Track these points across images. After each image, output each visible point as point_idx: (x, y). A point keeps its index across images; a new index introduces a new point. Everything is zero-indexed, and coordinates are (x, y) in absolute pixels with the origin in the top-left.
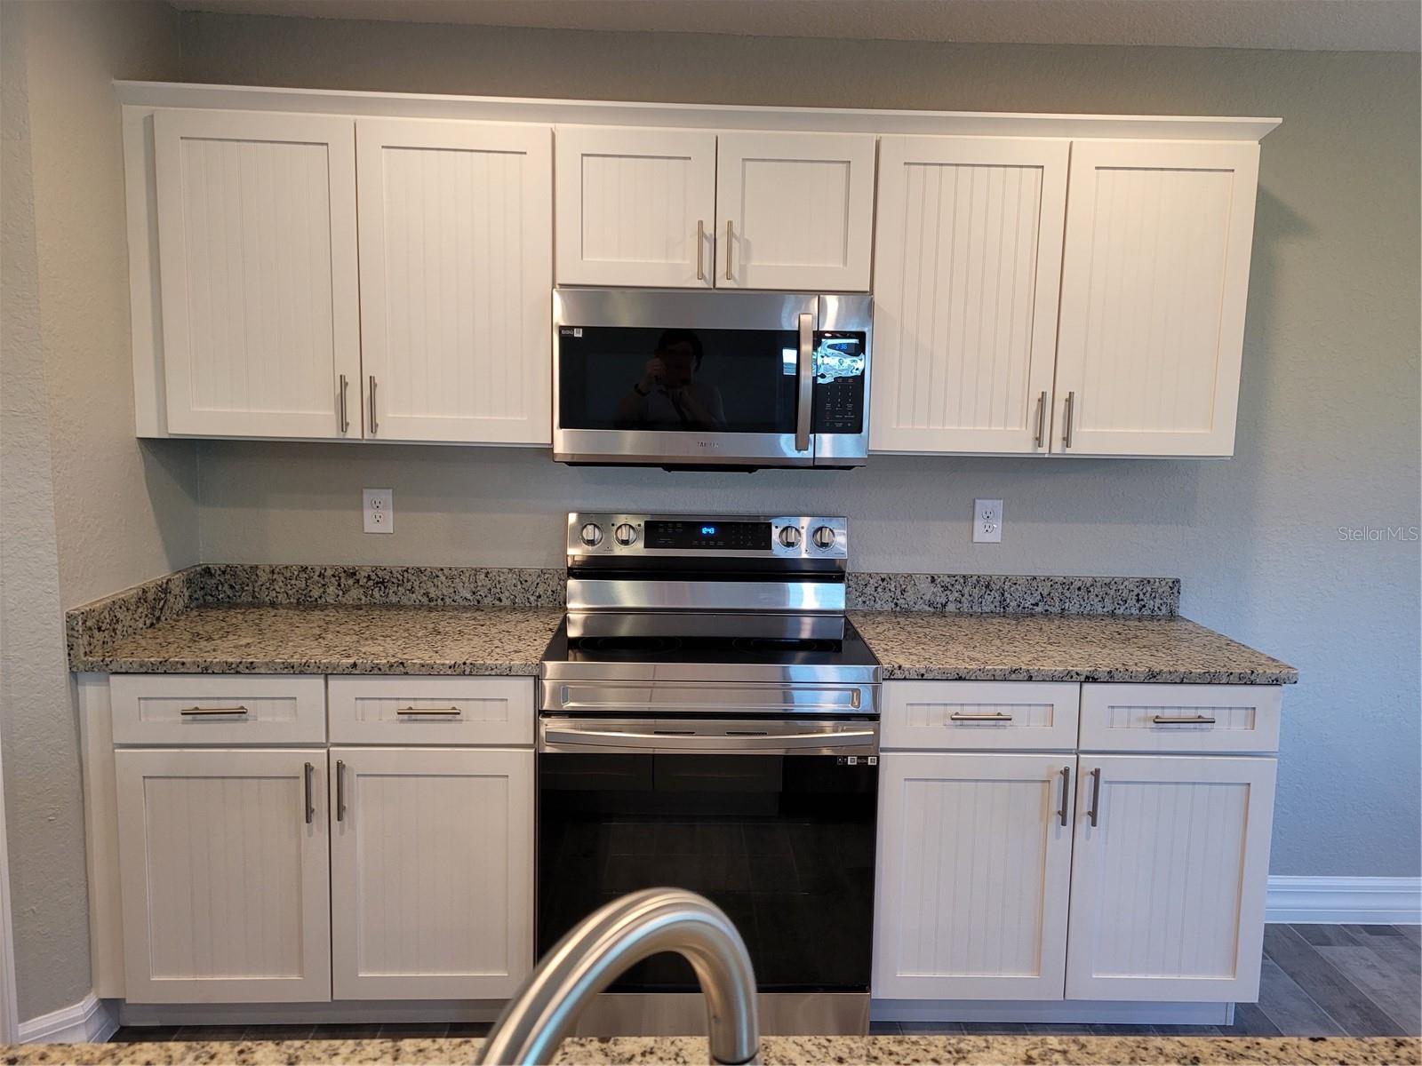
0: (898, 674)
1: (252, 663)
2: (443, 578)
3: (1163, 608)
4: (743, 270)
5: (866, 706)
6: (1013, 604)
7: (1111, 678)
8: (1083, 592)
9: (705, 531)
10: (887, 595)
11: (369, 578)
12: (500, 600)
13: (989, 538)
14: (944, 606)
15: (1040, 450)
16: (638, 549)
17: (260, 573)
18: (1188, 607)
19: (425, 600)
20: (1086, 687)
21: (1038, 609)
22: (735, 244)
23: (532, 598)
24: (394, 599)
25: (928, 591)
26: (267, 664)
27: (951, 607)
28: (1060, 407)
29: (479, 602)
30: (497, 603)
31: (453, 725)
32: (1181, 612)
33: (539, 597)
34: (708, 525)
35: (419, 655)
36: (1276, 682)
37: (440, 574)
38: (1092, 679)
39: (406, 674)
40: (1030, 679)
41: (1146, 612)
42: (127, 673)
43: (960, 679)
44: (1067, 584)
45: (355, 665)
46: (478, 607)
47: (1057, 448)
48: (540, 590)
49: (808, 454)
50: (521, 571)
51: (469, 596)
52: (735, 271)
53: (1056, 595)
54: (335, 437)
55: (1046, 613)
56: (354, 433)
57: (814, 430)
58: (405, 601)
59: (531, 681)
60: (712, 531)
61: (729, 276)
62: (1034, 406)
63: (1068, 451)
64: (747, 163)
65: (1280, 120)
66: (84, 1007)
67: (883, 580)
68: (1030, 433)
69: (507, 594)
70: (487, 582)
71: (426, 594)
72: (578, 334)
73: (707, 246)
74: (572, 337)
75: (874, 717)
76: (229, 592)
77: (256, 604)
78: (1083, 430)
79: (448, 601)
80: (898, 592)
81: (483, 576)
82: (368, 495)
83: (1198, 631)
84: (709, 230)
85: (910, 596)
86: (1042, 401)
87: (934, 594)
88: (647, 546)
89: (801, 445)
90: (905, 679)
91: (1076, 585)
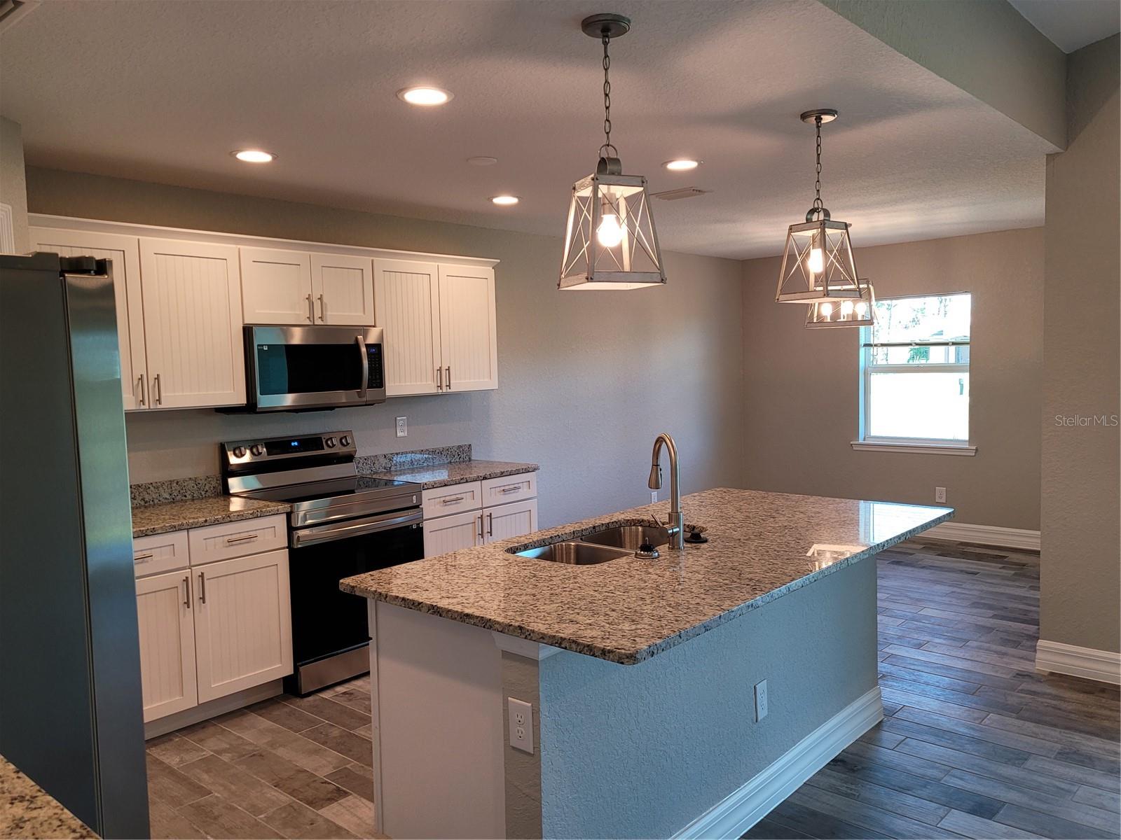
0: (426, 487)
1: (154, 528)
2: (152, 488)
3: (467, 457)
7: (490, 478)
9: (293, 444)
10: (368, 467)
12: (185, 496)
13: (403, 434)
14: (390, 468)
16: (264, 457)
19: (143, 503)
20: (483, 481)
21: (425, 464)
22: (323, 305)
23: (203, 493)
25: (384, 462)
26: (162, 528)
27: (393, 469)
28: (445, 372)
29: (173, 499)
30: (184, 498)
32: (473, 458)
33: (207, 491)
34: (294, 441)
36: (534, 470)
37: (150, 486)
38: (485, 478)
39: (231, 521)
40: (467, 482)
41: (461, 460)
43: (446, 485)
44: (434, 452)
45: (206, 521)
46: (173, 502)
47: (445, 390)
48: (207, 488)
49: (365, 399)
50: (196, 478)
51: (168, 497)
52: (324, 317)
53: (430, 457)
54: (134, 408)
56: (145, 406)
57: (368, 388)
59: (284, 516)
60: (296, 444)
61: (322, 319)
62: (436, 373)
63: (449, 390)
64: (323, 268)
65: (499, 261)
67: (365, 459)
68: (435, 384)
69: (189, 492)
70: (178, 488)
71: (143, 499)
72: (266, 348)
73: (311, 306)
74: (263, 350)
78: (454, 382)
79: (156, 501)
81: (175, 484)
83: (481, 462)
84: (312, 298)
86: (439, 370)
87: (386, 463)
88: (268, 455)
89: (359, 395)
90: (428, 489)
91: (438, 451)
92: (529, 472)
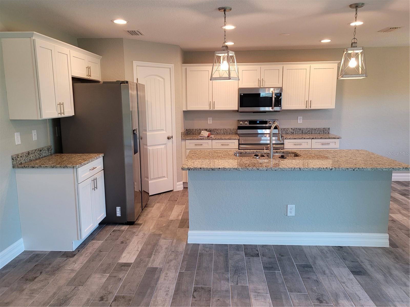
0: (287, 138)
2: (219, 130)
3: (327, 132)
4: (264, 85)
5: (282, 142)
6: (304, 132)
7: (316, 139)
8: (315, 130)
9: (258, 122)
11: (209, 130)
12: (228, 133)
13: (300, 122)
14: (293, 133)
15: (307, 108)
16: (248, 125)
17: (194, 130)
18: (331, 132)
19: (217, 133)
20: (312, 140)
21: (308, 133)
22: (263, 81)
24: (212, 133)
25: (291, 130)
27: (294, 133)
28: (310, 102)
31: (228, 146)
32: (330, 133)
34: (258, 121)
35: (223, 138)
36: (338, 138)
38: (313, 139)
39: (222, 139)
40: (304, 139)
41: (324, 133)
42: (188, 140)
43: (295, 139)
44: (312, 129)
45: (216, 138)
46: (224, 134)
47: (309, 108)
48: (233, 132)
49: (274, 110)
50: (230, 129)
51: (223, 133)
52: (263, 85)
53: (310, 130)
54: (209, 110)
55: (309, 133)
56: (211, 109)
57: (274, 107)
58: (214, 133)
59: (238, 140)
60: (259, 122)
61: (262, 86)
62: (306, 102)
63: (311, 108)
64: (265, 70)
66: (182, 182)
67: (284, 129)
68: (305, 106)
72: (242, 95)
73: (259, 82)
74: (241, 95)
75: (284, 144)
76: (190, 133)
77: (193, 134)
78: (313, 105)
79: (220, 133)
80: (286, 131)
81: (225, 130)
82: (209, 118)
84: (260, 80)
85: (288, 131)
86: (307, 101)
87: (292, 131)
88: (249, 124)
89: (272, 109)
90: (287, 139)
91: (314, 129)
92: (335, 139)
